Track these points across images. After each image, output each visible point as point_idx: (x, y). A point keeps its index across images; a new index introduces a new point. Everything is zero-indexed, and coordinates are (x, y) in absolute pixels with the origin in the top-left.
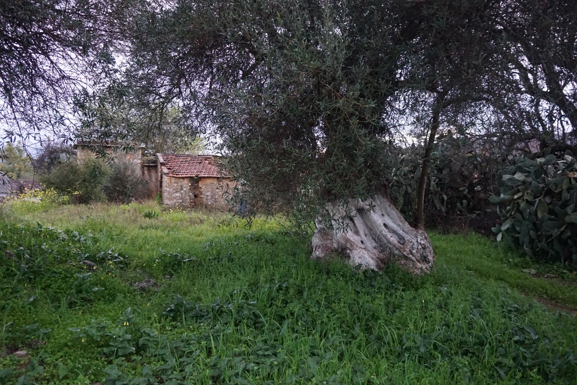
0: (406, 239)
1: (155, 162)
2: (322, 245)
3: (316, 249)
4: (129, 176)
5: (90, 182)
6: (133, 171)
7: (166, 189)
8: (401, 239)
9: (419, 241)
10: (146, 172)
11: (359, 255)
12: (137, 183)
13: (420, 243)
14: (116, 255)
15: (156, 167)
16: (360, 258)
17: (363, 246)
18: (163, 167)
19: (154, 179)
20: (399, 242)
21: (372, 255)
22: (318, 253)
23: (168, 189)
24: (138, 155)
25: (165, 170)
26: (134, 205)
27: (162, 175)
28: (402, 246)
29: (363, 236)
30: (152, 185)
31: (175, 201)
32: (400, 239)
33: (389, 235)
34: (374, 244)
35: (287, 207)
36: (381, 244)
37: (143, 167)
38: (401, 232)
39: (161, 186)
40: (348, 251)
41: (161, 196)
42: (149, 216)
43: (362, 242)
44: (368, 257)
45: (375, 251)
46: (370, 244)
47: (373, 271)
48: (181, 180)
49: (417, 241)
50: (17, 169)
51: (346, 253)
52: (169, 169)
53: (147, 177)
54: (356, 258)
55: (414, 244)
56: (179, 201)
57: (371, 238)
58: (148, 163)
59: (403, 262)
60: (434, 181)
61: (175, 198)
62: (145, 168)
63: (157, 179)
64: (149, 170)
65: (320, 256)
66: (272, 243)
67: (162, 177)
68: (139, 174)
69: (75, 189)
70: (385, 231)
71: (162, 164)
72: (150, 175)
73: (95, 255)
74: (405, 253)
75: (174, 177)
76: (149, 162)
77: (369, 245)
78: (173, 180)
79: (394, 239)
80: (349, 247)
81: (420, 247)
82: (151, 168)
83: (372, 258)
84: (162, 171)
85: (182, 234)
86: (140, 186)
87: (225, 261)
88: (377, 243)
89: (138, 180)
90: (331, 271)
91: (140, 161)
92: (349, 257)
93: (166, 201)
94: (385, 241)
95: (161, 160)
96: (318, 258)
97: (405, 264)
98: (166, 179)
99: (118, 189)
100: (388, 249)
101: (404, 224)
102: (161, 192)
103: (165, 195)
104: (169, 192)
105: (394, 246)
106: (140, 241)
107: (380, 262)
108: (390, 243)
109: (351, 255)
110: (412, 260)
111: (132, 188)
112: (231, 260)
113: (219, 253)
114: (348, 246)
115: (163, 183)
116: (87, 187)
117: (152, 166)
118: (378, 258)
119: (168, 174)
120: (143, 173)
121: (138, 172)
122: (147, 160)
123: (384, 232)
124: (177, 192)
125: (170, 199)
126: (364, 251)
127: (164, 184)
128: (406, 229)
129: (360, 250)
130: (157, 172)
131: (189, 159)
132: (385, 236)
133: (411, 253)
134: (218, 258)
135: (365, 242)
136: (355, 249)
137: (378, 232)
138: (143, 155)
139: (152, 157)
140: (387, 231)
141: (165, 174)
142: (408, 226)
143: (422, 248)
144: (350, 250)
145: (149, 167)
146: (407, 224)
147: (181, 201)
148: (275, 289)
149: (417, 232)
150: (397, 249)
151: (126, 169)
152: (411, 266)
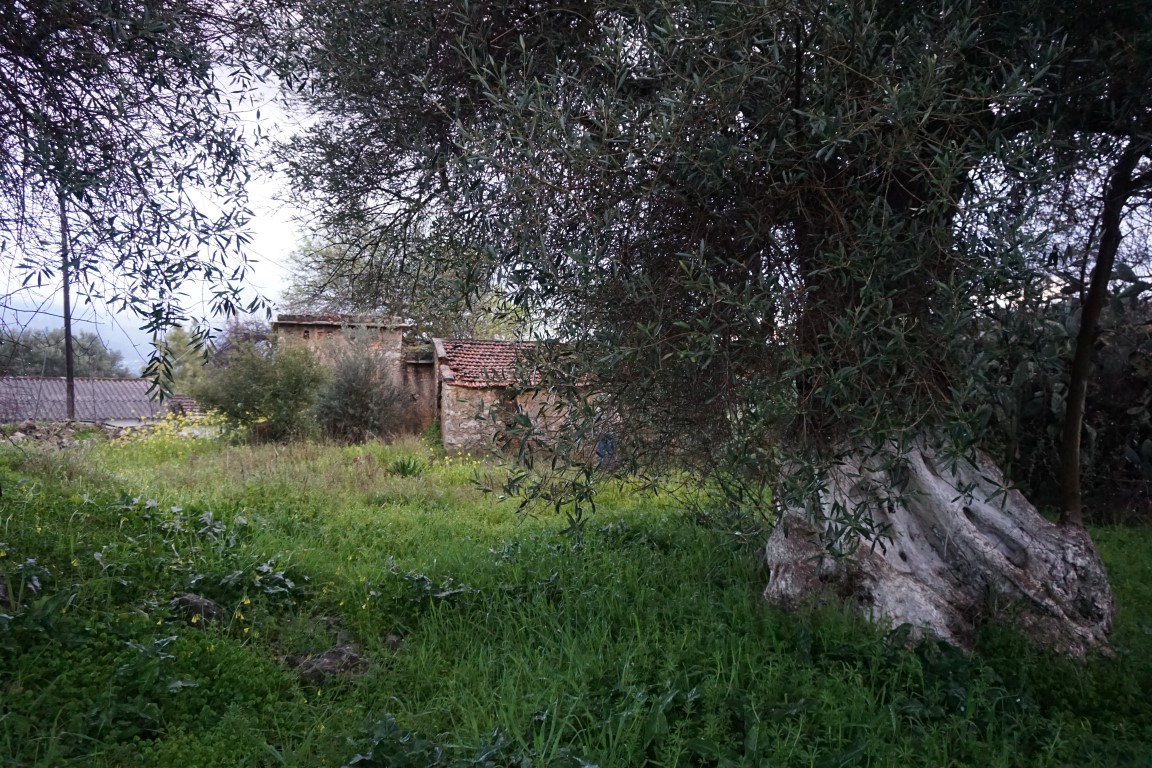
0: (1031, 551)
1: (430, 356)
2: (796, 563)
3: (777, 572)
4: (377, 385)
5: (286, 398)
6: (384, 376)
7: (447, 411)
8: (1014, 549)
9: (1070, 558)
10: (411, 377)
11: (898, 596)
12: (391, 400)
13: (1074, 565)
14: (280, 575)
15: (431, 366)
16: (901, 601)
17: (905, 568)
18: (442, 366)
19: (426, 392)
20: (1008, 559)
21: (936, 596)
22: (782, 585)
23: (452, 413)
24: (396, 342)
25: (447, 373)
26: (374, 446)
27: (440, 383)
28: (1019, 572)
29: (906, 539)
30: (424, 404)
31: (466, 436)
32: (1013, 551)
33: (981, 541)
34: (938, 563)
35: (701, 457)
36: (957, 564)
37: (405, 366)
38: (1016, 533)
39: (439, 407)
40: (867, 583)
41: (439, 427)
42: (403, 470)
43: (903, 556)
44: (923, 601)
45: (942, 583)
46: (926, 562)
47: (943, 645)
48: (480, 393)
49: (1064, 559)
50: (190, 373)
51: (862, 588)
52: (455, 370)
53: (413, 387)
54: (891, 604)
55: (1054, 567)
56: (474, 437)
57: (927, 546)
58: (416, 359)
59: (1029, 620)
60: (1061, 393)
61: (467, 431)
62: (410, 370)
63: (432, 391)
64: (417, 373)
65: (790, 592)
66: (664, 547)
67: (440, 388)
68: (395, 381)
69: (261, 413)
70: (969, 529)
71: (443, 360)
72: (419, 383)
73: (219, 579)
74: (1031, 593)
75: (464, 387)
76: (417, 356)
77: (924, 566)
78: (463, 394)
79: (995, 553)
80: (868, 569)
81: (1072, 574)
82: (420, 370)
83: (937, 607)
84: (440, 373)
85: (457, 518)
86: (398, 405)
87: (539, 598)
88: (945, 561)
89: (392, 393)
90: (825, 644)
91: (398, 355)
92: (871, 599)
93: (448, 438)
94: (970, 556)
95: (441, 351)
96: (784, 598)
97: (1035, 625)
98: (448, 391)
99: (351, 411)
100: (979, 579)
101: (1023, 510)
102: (439, 418)
103: (447, 424)
104: (454, 419)
105: (998, 570)
106: (352, 535)
107: (960, 617)
108: (985, 562)
109: (874, 594)
110: (1054, 615)
111: (380, 411)
112: (554, 597)
113: (527, 577)
114: (867, 567)
115: (444, 399)
116: (280, 408)
117: (421, 364)
118: (950, 603)
119: (453, 380)
120: (406, 378)
121: (395, 377)
122: (413, 352)
123: (965, 532)
124: (469, 418)
125: (455, 434)
126: (912, 584)
127: (445, 402)
128: (1029, 525)
129: (900, 579)
130: (432, 377)
131: (498, 349)
132: (967, 543)
133: (1049, 593)
134: (523, 592)
135: (911, 556)
136: (888, 578)
137: (949, 532)
138: (406, 342)
139: (424, 347)
140: (973, 528)
141: (445, 380)
142: (1037, 516)
143: (1079, 576)
144: (873, 579)
145: (416, 366)
146: (1031, 509)
147: (479, 437)
148: (661, 709)
149: (1063, 533)
150: (1006, 578)
151: (370, 369)
152: (1057, 633)
